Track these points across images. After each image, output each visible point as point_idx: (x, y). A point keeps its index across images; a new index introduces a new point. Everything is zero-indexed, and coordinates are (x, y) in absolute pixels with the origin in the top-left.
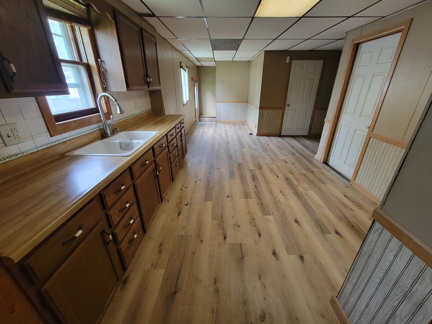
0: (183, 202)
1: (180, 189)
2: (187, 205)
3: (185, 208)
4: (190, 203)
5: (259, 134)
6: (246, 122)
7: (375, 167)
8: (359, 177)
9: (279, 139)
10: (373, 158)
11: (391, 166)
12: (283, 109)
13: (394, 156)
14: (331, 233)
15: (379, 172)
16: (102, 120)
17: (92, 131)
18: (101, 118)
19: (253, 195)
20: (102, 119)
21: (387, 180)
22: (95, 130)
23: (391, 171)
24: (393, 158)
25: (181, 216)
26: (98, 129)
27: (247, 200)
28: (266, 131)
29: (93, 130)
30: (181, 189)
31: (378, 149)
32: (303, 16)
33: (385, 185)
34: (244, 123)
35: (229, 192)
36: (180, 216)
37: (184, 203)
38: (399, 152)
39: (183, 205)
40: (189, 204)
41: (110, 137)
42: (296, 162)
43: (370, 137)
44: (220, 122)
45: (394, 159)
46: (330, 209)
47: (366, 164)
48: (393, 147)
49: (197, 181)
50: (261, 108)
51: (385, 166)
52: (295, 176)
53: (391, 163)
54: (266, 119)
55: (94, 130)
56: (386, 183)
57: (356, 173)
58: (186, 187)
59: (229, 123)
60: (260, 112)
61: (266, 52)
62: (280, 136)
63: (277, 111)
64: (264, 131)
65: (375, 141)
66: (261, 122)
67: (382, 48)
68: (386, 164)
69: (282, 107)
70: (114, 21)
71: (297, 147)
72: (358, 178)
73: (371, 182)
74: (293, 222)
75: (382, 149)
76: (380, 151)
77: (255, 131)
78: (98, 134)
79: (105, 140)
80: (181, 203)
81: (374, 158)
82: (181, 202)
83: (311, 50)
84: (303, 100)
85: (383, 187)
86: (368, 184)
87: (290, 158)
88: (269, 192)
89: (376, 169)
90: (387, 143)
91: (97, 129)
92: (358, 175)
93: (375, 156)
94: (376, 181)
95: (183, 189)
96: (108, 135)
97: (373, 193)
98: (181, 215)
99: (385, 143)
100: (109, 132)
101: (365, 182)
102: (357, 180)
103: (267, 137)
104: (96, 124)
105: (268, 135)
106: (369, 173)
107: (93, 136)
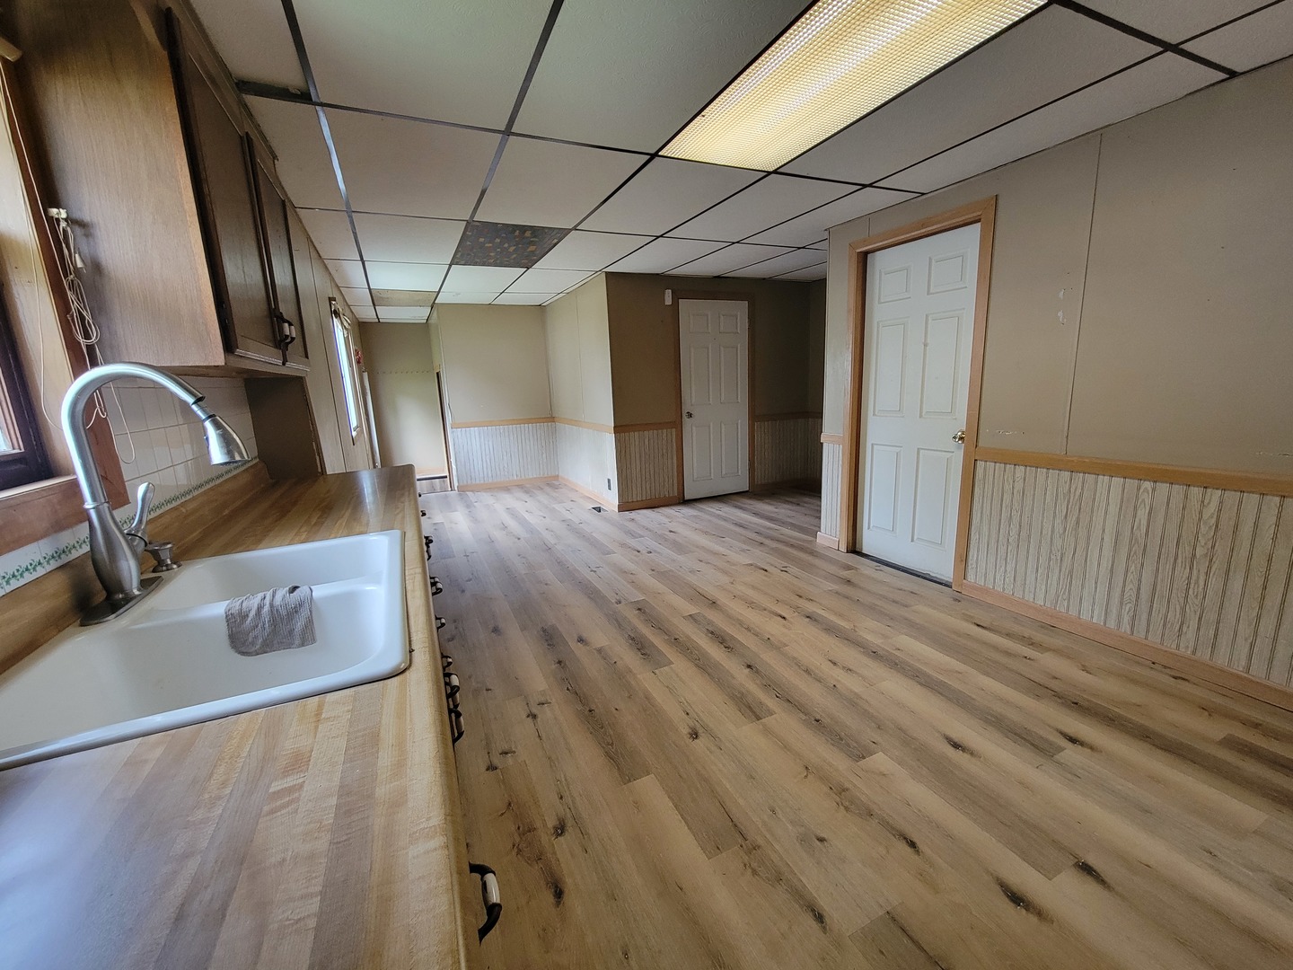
0: (538, 824)
1: (484, 769)
2: (560, 830)
3: (564, 851)
4: (569, 815)
5: (625, 506)
6: (557, 477)
7: (1014, 533)
8: (974, 566)
9: (686, 511)
10: (1001, 510)
11: (1058, 521)
12: (677, 425)
13: (1057, 495)
14: (1063, 749)
15: (1029, 542)
16: (87, 511)
17: (22, 582)
18: (83, 501)
19: (770, 702)
20: (89, 504)
21: (1059, 558)
22: (40, 572)
23: (1061, 532)
24: (1056, 500)
25: (570, 898)
26: (54, 565)
27: (764, 725)
28: (644, 493)
29: (28, 578)
30: (491, 768)
31: (1006, 487)
32: (775, 172)
33: (1057, 571)
34: (551, 483)
35: (686, 716)
36: (565, 897)
37: (545, 825)
38: (1066, 483)
39: (545, 838)
40: (569, 823)
41: (142, 597)
42: (786, 564)
43: (976, 460)
44: (476, 488)
45: (1059, 501)
46: (987, 674)
47: (985, 529)
48: (1047, 473)
49: (535, 711)
50: (621, 428)
51: (1042, 522)
52: (821, 604)
53: (1055, 513)
54: (638, 456)
55: (35, 575)
56: (1060, 567)
57: (963, 558)
58: (506, 747)
59: (506, 488)
60: (617, 441)
61: (612, 277)
62: (685, 502)
63: (665, 435)
64: (637, 496)
65: (992, 470)
66: (624, 470)
67: (930, 259)
68: (1043, 517)
69: (675, 420)
70: (165, 53)
71: (750, 522)
72: (974, 570)
73: (1015, 571)
74: (950, 751)
75: (1019, 485)
76: (1015, 491)
77: (611, 499)
78: (57, 595)
79: (115, 625)
80: (531, 829)
81: (1004, 509)
82: (527, 830)
83: (719, 277)
84: (723, 399)
85: (1055, 578)
86: (1007, 580)
87: (759, 556)
88: (802, 672)
89: (1019, 535)
90: (1026, 466)
91: (49, 568)
92: (970, 562)
93: (1004, 505)
94: (1030, 565)
95: (496, 762)
96: (122, 590)
97: (1032, 600)
98: (566, 891)
99: (1023, 468)
100: (129, 570)
101: (998, 577)
102: (971, 577)
103: (650, 510)
104: (41, 542)
105: (652, 505)
106: (1002, 550)
107: (32, 611)
